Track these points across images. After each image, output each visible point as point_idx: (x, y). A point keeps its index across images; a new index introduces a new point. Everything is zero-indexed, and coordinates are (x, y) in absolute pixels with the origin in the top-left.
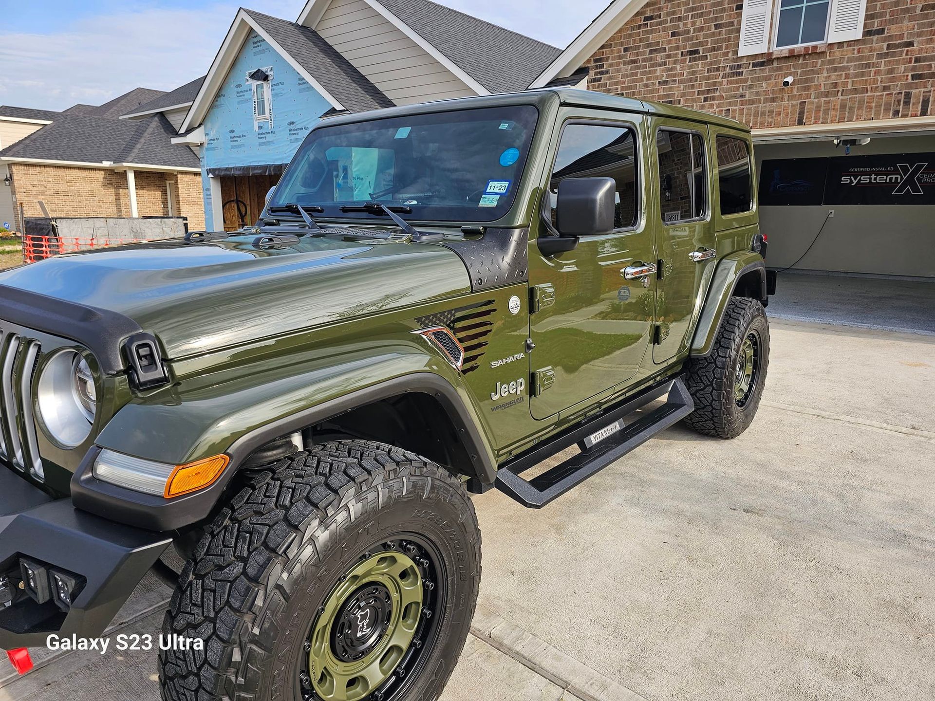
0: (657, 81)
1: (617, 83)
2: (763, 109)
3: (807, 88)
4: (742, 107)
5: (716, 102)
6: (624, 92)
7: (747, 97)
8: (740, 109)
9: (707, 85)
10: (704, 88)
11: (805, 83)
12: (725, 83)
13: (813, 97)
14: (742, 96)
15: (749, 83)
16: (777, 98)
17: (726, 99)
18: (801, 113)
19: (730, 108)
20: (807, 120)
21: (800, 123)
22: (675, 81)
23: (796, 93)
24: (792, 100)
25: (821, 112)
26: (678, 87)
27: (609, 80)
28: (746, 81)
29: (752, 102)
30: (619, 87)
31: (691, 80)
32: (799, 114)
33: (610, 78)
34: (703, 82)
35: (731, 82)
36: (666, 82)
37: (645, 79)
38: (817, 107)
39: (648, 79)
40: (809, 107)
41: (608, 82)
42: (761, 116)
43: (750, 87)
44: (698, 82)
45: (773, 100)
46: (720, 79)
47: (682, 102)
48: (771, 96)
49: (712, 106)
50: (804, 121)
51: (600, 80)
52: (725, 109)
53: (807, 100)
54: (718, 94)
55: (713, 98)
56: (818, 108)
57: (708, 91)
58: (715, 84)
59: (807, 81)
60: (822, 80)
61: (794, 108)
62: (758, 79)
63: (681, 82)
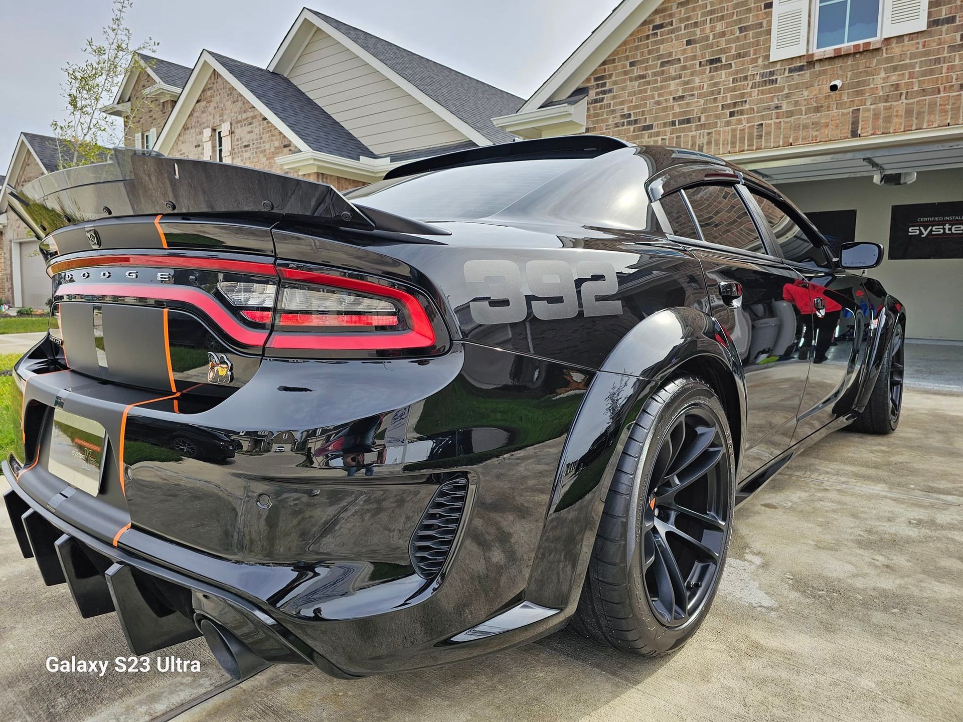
0: (672, 97)
1: (622, 103)
2: (804, 122)
3: (860, 93)
4: (778, 121)
5: (745, 116)
6: (632, 112)
7: (784, 108)
8: (775, 123)
9: (732, 97)
10: (729, 102)
11: (858, 87)
12: (756, 94)
13: (868, 103)
14: (777, 107)
15: (786, 91)
16: (822, 106)
17: (757, 113)
18: (855, 124)
19: (764, 122)
20: (863, 131)
21: (854, 134)
22: (693, 95)
23: (846, 100)
24: (841, 108)
25: (881, 120)
26: (697, 102)
27: (613, 99)
28: (781, 89)
29: (790, 114)
30: (625, 107)
31: (712, 93)
32: (852, 124)
33: (614, 98)
34: (729, 95)
35: (763, 93)
36: (682, 98)
37: (656, 96)
38: (874, 115)
39: (660, 95)
40: (865, 115)
41: (612, 102)
42: (803, 129)
43: (787, 96)
44: (722, 95)
45: (818, 109)
46: (749, 90)
47: (703, 119)
48: (815, 105)
49: (740, 122)
50: (859, 132)
51: (602, 100)
52: (757, 123)
53: (861, 107)
54: (747, 106)
55: (741, 113)
56: (876, 116)
57: (735, 104)
58: (742, 96)
59: (858, 84)
60: (879, 81)
61: (845, 117)
62: (797, 86)
63: (700, 96)
